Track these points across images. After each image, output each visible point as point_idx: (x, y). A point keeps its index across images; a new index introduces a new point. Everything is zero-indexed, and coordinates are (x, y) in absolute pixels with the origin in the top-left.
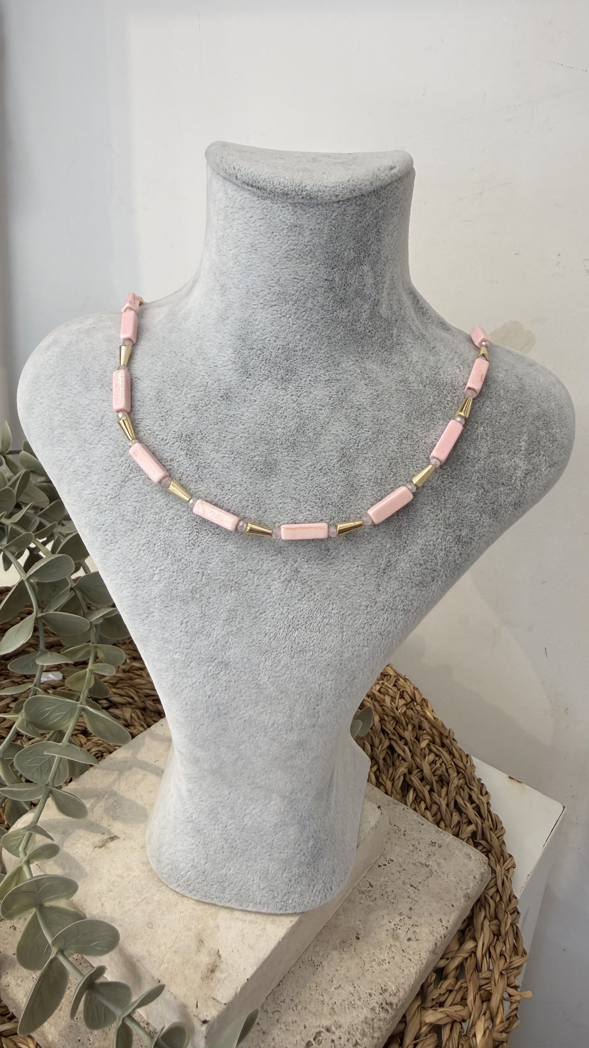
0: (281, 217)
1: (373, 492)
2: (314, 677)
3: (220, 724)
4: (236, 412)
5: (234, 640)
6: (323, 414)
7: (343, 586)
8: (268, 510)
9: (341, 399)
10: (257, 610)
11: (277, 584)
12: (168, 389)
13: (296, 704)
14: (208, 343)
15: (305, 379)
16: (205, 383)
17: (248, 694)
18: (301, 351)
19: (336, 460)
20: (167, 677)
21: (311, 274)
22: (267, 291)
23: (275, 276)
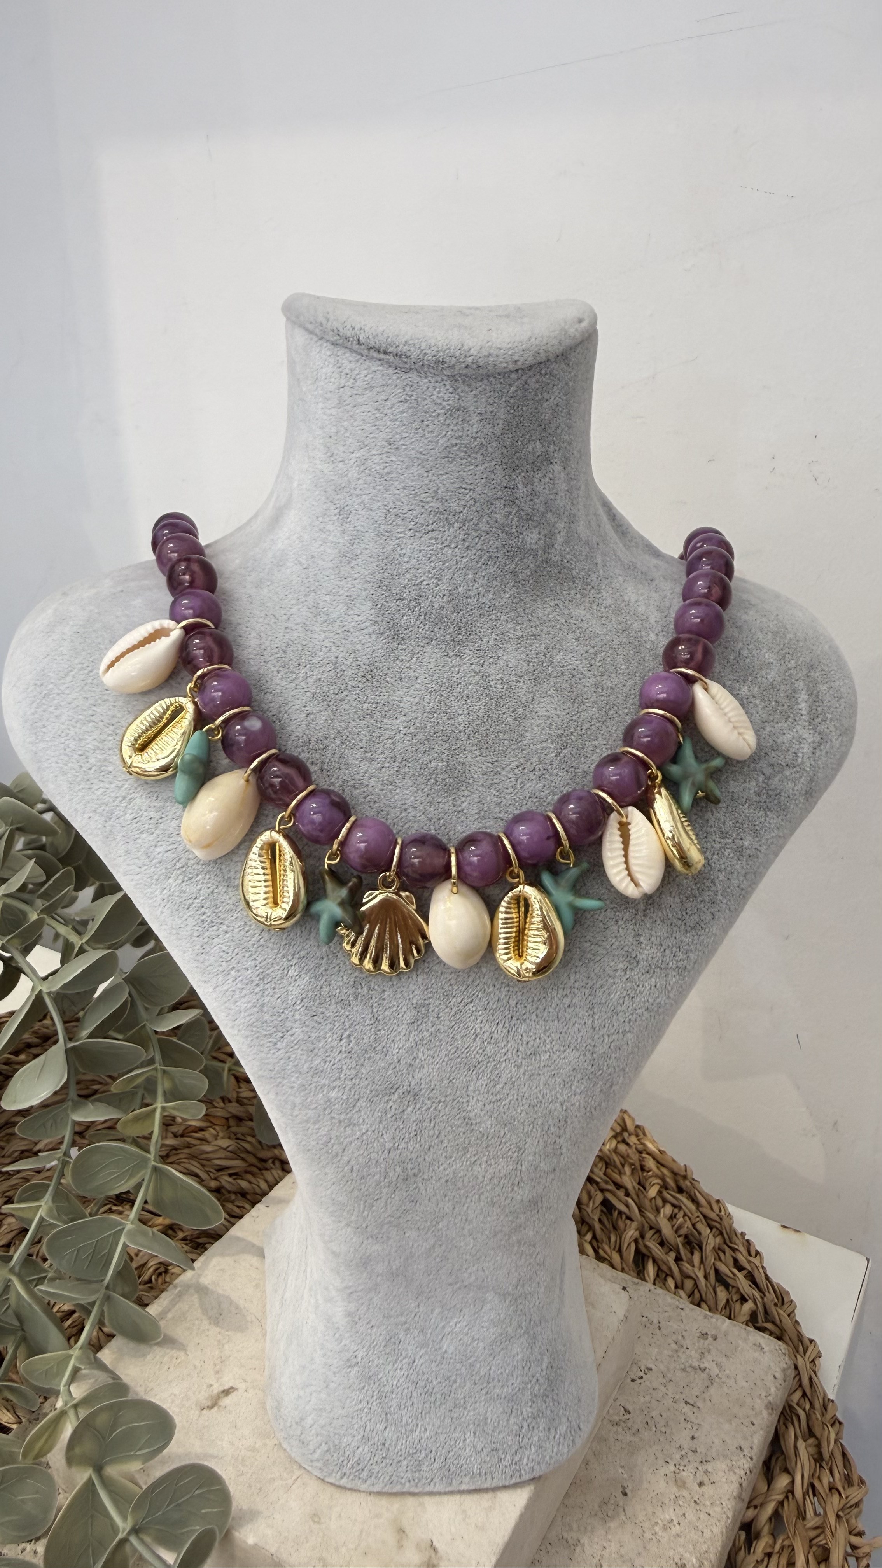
0: (434, 397)
2: (553, 1093)
3: (406, 1194)
4: (391, 698)
5: (427, 1053)
6: (523, 688)
7: (588, 944)
9: (545, 664)
10: (459, 1000)
12: (275, 673)
13: (528, 1140)
14: (328, 598)
15: (486, 639)
16: (333, 659)
18: (477, 597)
19: (553, 755)
20: (317, 1133)
21: (484, 481)
22: (419, 509)
23: (429, 486)
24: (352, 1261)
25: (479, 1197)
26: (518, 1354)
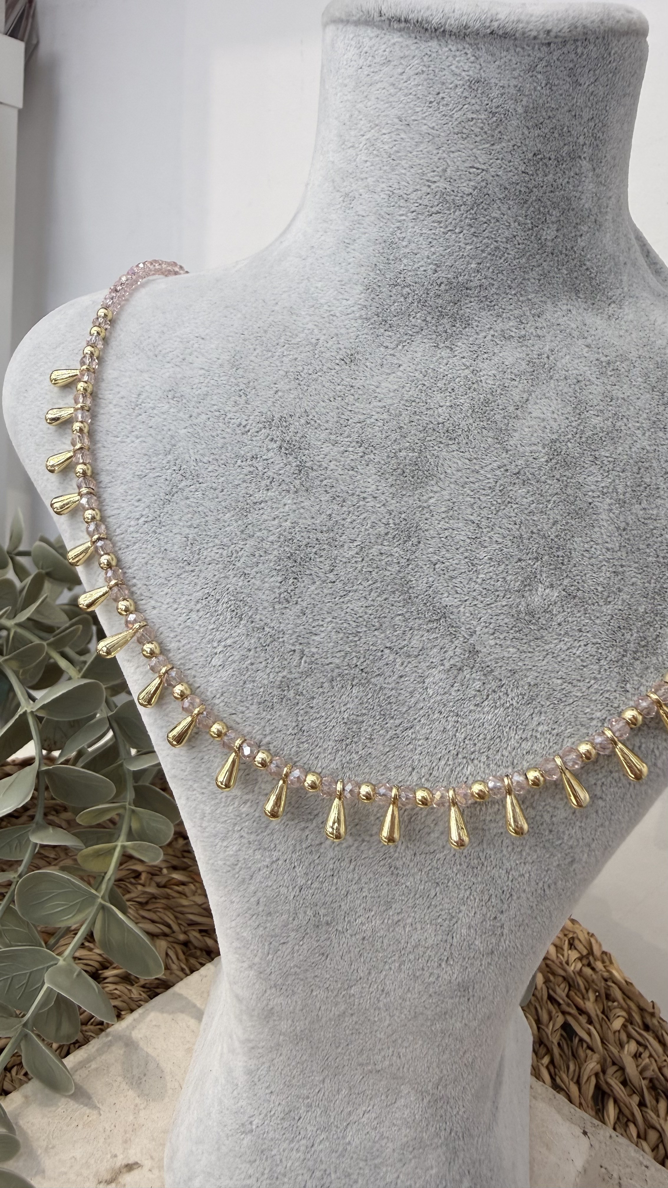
0: (453, 67)
1: (611, 515)
2: (498, 855)
3: (315, 944)
4: (368, 382)
6: (518, 387)
7: (560, 681)
8: (423, 541)
9: (546, 366)
10: (397, 722)
11: (437, 675)
12: (251, 351)
13: (463, 908)
14: (319, 284)
15: (484, 334)
16: (314, 341)
17: (372, 885)
18: (478, 289)
19: (543, 460)
20: (225, 851)
21: (499, 161)
22: (425, 189)
23: (439, 164)
24: (254, 1010)
25: (400, 966)
26: (432, 1168)
